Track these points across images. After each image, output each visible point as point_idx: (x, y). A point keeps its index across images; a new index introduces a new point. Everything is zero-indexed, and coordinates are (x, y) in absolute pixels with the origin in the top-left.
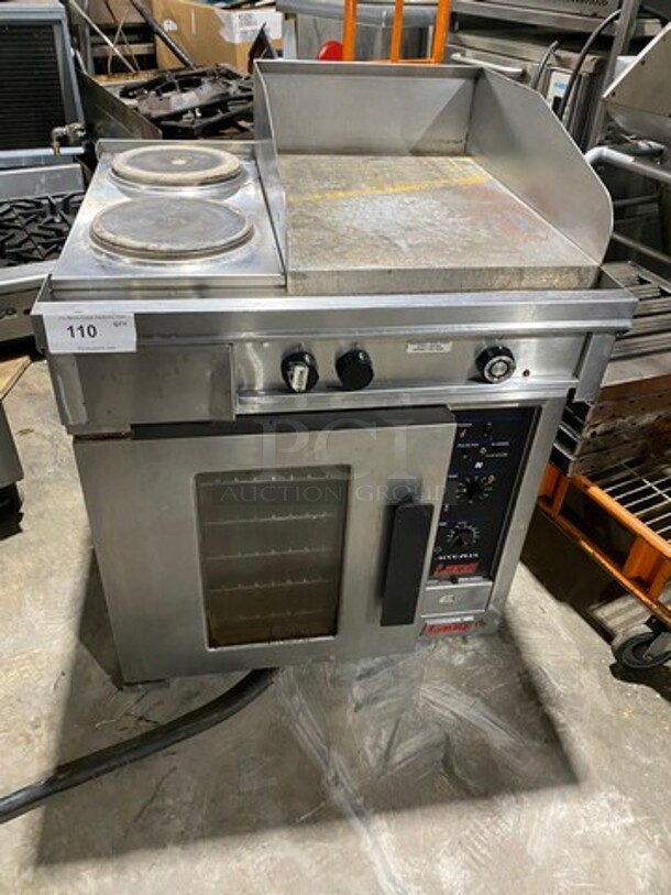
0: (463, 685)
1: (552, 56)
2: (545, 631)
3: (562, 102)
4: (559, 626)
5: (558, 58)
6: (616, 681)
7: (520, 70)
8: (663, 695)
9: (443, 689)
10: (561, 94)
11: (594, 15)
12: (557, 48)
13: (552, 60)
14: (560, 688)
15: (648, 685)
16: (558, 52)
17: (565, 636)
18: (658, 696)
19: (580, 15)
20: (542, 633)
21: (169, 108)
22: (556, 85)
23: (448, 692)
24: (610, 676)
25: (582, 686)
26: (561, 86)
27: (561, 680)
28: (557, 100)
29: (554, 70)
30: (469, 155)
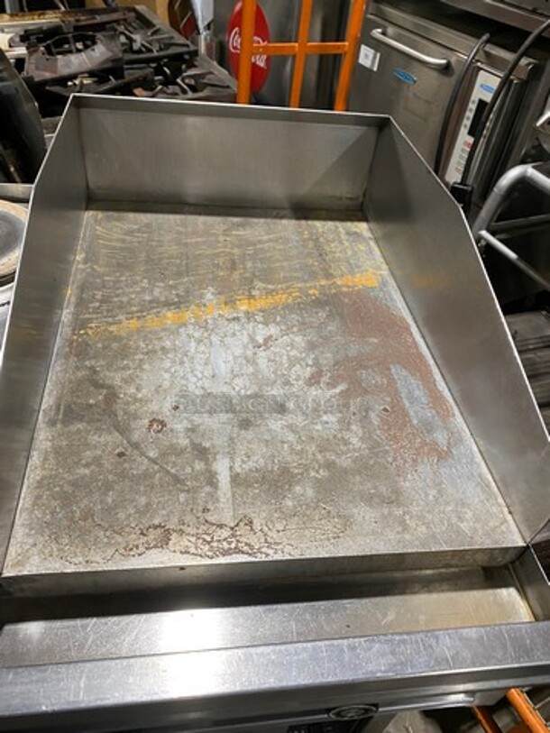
1: (481, 52)
3: (487, 108)
5: (488, 55)
7: (444, 62)
10: (488, 98)
11: (534, 11)
12: (487, 42)
13: (481, 56)
16: (489, 48)
19: (517, 7)
21: (55, 72)
22: (482, 86)
26: (488, 89)
28: (482, 103)
29: (481, 69)
30: (365, 219)
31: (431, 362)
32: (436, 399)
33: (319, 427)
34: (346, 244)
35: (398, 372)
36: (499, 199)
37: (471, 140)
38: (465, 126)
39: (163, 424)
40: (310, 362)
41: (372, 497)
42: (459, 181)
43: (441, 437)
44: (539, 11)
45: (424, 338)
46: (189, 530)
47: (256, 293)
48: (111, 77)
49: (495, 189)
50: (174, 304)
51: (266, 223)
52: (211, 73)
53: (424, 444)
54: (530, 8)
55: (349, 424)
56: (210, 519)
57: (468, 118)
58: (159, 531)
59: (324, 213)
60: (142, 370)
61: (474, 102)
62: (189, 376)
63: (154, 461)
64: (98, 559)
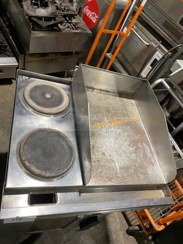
0: (92, 235)
2: (113, 218)
3: (157, 62)
4: (117, 217)
6: (127, 235)
7: (148, 44)
8: (136, 240)
9: (86, 237)
10: (158, 59)
11: (174, 41)
14: (114, 237)
15: (134, 236)
17: (118, 220)
18: (135, 240)
20: (113, 219)
21: (35, 13)
22: (157, 55)
23: (87, 238)
24: (126, 234)
25: (119, 236)
27: (115, 235)
28: (156, 60)
29: (158, 50)
30: (134, 99)
31: (150, 142)
32: (151, 152)
33: (132, 157)
34: (131, 107)
35: (144, 144)
36: (154, 86)
37: (151, 68)
38: (150, 63)
39: (104, 154)
40: (128, 141)
41: (143, 173)
42: (145, 77)
43: (153, 160)
44: (176, 41)
45: (148, 136)
46: (114, 178)
47: (115, 120)
48: (53, 20)
49: (154, 83)
50: (99, 122)
51: (113, 98)
52: (80, 23)
53: (150, 162)
54: (174, 39)
55: (137, 157)
56: (117, 176)
57: (151, 61)
58: (109, 178)
59: (125, 95)
60: (97, 140)
61: (154, 58)
62: (106, 142)
63: (105, 163)
64: (101, 183)
